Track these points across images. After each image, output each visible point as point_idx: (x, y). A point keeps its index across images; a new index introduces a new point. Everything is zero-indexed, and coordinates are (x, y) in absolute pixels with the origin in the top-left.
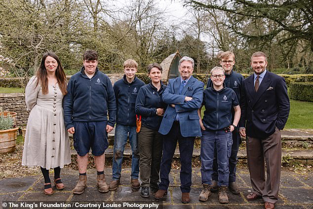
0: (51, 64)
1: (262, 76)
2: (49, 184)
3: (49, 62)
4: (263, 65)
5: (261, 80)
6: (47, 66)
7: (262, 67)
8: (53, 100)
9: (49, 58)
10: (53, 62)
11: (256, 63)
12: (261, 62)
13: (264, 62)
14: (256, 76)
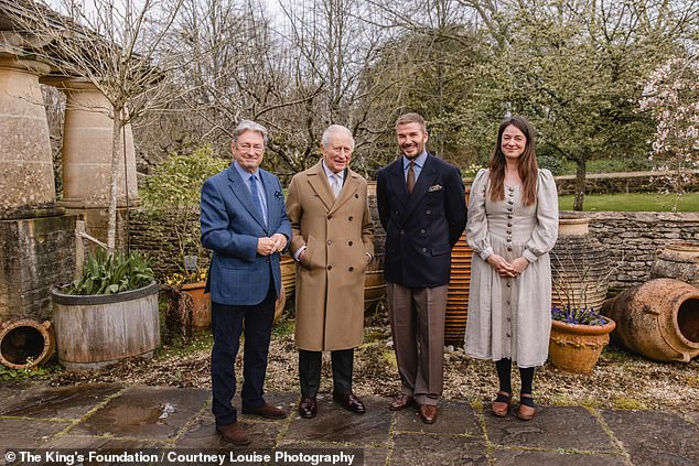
0: (512, 142)
1: (421, 161)
2: (507, 394)
3: (509, 137)
4: (418, 139)
5: (417, 171)
6: (505, 146)
7: (416, 145)
8: (505, 216)
9: (511, 130)
10: (517, 138)
11: (403, 136)
12: (412, 134)
13: (420, 134)
14: (406, 162)
